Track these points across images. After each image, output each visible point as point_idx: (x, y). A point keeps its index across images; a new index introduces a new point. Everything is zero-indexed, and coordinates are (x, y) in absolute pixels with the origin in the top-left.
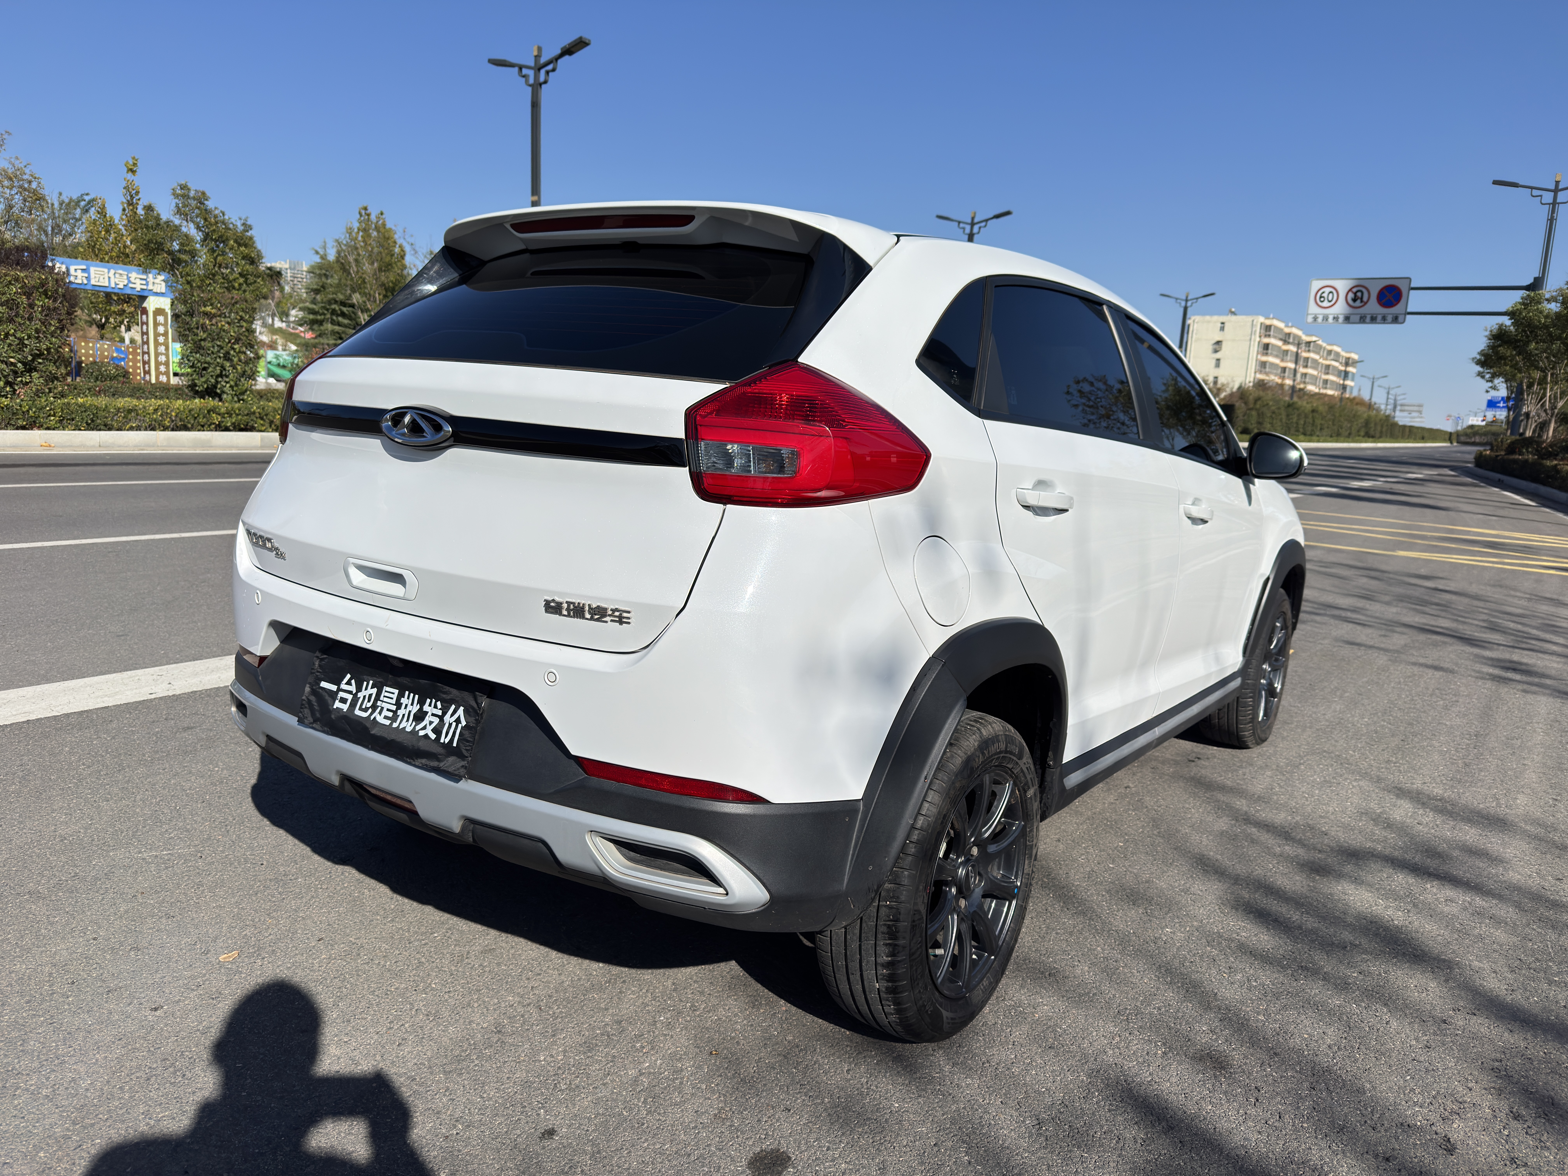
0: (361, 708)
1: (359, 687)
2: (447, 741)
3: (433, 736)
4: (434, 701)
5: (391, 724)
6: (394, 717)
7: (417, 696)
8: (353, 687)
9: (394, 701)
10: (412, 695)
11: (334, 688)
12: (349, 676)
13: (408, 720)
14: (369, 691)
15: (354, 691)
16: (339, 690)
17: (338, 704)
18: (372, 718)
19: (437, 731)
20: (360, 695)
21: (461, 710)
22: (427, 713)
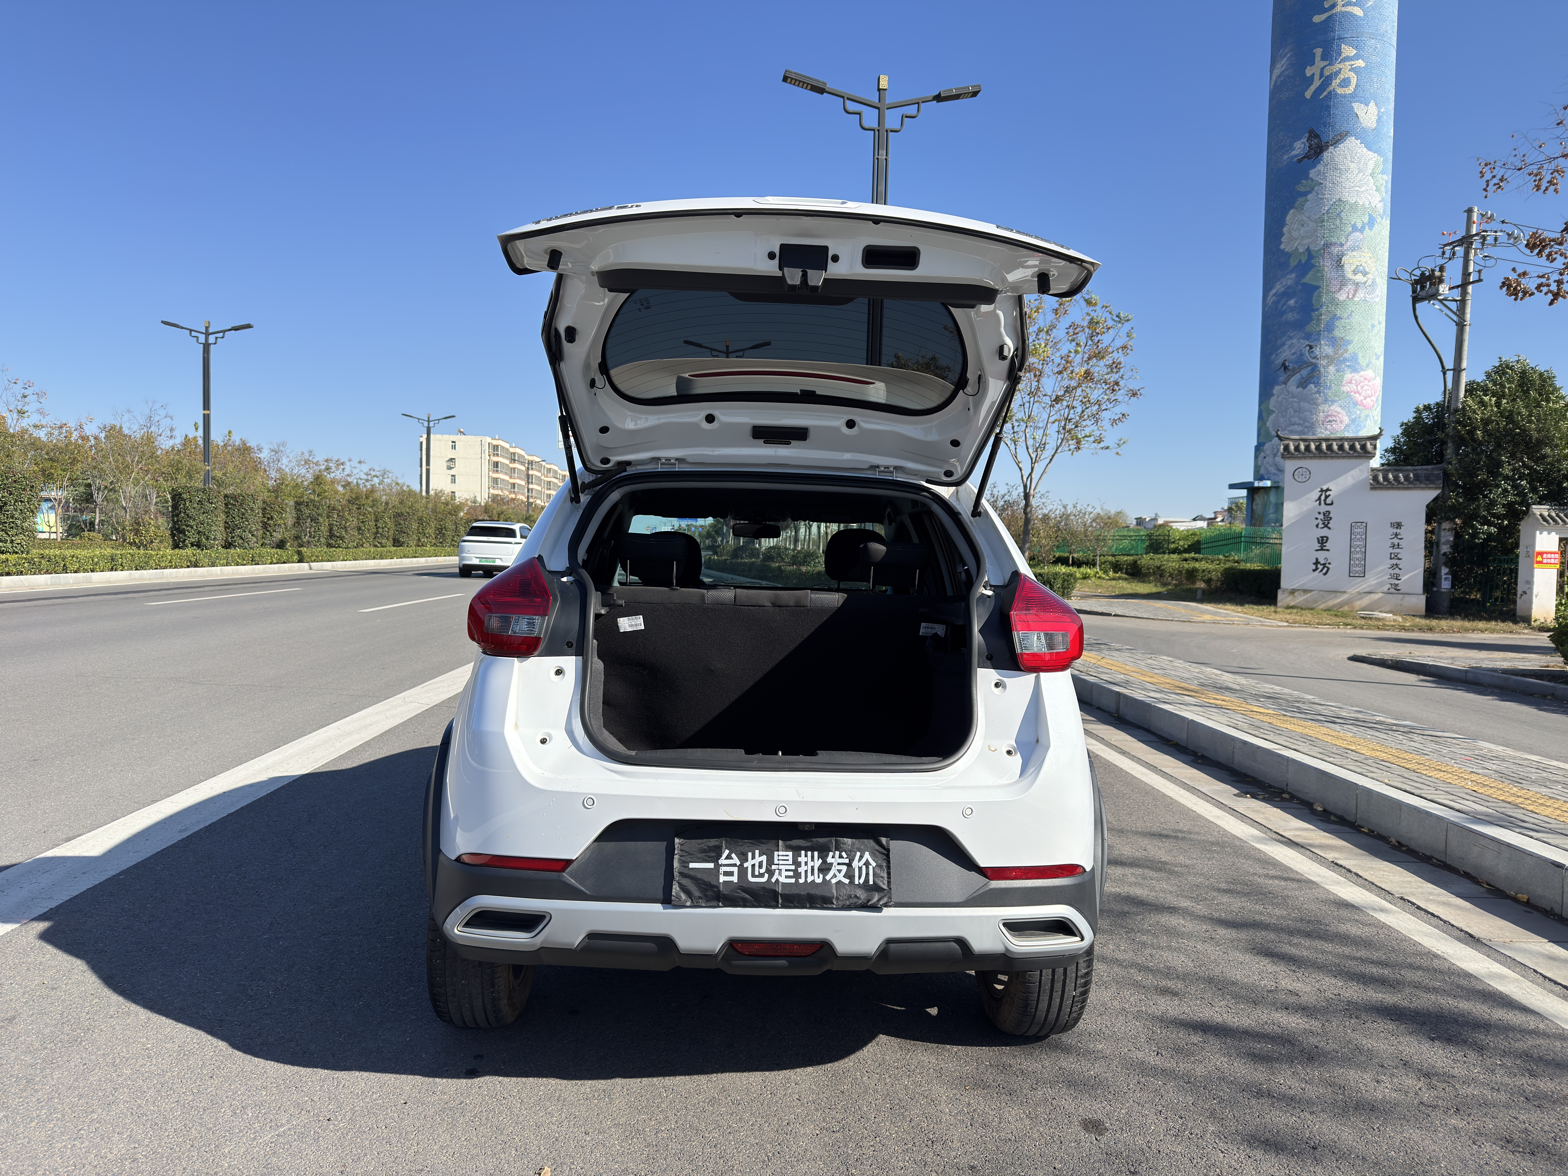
0: (753, 876)
1: (743, 858)
2: (862, 881)
3: (847, 881)
4: (837, 853)
5: (797, 881)
6: (797, 875)
7: (816, 854)
8: (736, 860)
9: (791, 862)
10: (809, 853)
11: (711, 865)
12: (727, 852)
13: (813, 874)
14: (758, 859)
15: (738, 863)
16: (718, 866)
17: (722, 879)
18: (773, 880)
19: (850, 875)
20: (748, 864)
21: (867, 855)
22: (831, 864)
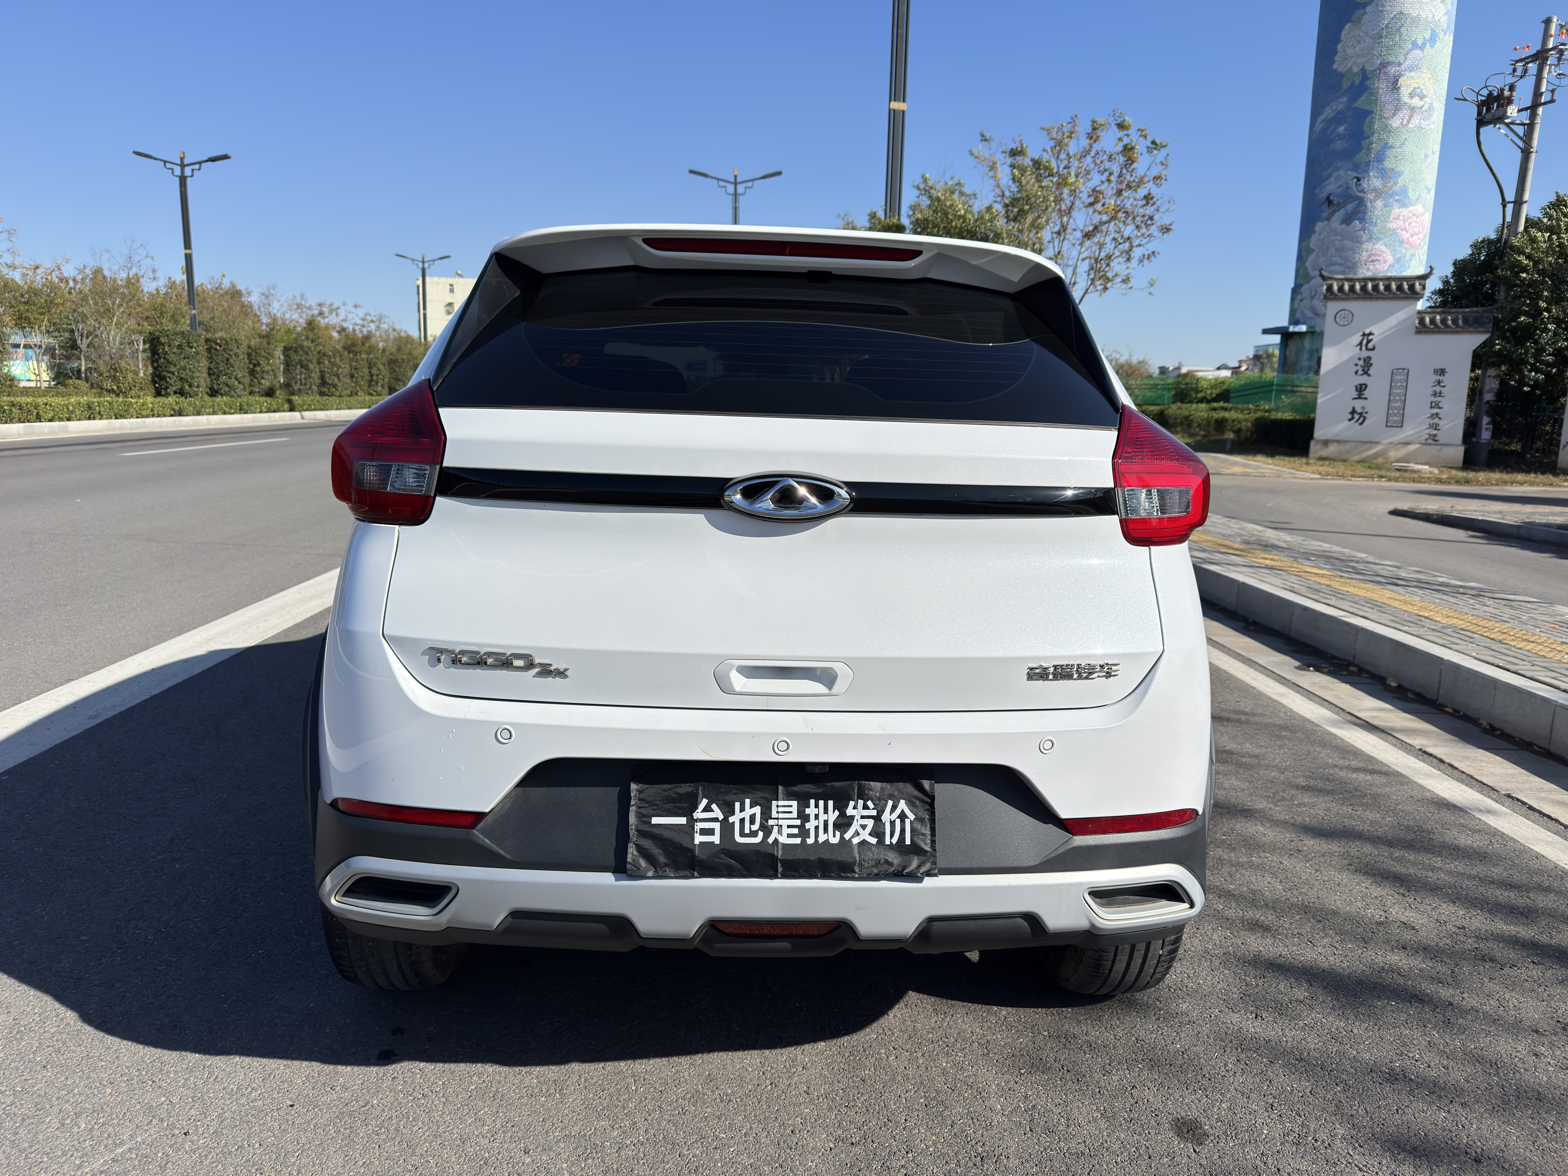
0: (742, 834)
1: (728, 810)
2: (895, 840)
3: (873, 841)
4: (861, 802)
5: (804, 841)
6: (804, 833)
7: (831, 803)
8: (717, 813)
9: (795, 815)
10: (821, 803)
11: (682, 820)
12: (705, 802)
13: (826, 830)
14: (748, 812)
15: (721, 817)
16: (692, 821)
17: (698, 839)
18: (771, 840)
19: (877, 832)
20: (734, 819)
21: (902, 805)
22: (853, 817)
